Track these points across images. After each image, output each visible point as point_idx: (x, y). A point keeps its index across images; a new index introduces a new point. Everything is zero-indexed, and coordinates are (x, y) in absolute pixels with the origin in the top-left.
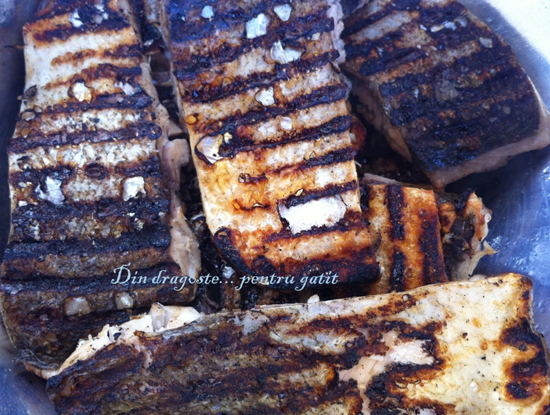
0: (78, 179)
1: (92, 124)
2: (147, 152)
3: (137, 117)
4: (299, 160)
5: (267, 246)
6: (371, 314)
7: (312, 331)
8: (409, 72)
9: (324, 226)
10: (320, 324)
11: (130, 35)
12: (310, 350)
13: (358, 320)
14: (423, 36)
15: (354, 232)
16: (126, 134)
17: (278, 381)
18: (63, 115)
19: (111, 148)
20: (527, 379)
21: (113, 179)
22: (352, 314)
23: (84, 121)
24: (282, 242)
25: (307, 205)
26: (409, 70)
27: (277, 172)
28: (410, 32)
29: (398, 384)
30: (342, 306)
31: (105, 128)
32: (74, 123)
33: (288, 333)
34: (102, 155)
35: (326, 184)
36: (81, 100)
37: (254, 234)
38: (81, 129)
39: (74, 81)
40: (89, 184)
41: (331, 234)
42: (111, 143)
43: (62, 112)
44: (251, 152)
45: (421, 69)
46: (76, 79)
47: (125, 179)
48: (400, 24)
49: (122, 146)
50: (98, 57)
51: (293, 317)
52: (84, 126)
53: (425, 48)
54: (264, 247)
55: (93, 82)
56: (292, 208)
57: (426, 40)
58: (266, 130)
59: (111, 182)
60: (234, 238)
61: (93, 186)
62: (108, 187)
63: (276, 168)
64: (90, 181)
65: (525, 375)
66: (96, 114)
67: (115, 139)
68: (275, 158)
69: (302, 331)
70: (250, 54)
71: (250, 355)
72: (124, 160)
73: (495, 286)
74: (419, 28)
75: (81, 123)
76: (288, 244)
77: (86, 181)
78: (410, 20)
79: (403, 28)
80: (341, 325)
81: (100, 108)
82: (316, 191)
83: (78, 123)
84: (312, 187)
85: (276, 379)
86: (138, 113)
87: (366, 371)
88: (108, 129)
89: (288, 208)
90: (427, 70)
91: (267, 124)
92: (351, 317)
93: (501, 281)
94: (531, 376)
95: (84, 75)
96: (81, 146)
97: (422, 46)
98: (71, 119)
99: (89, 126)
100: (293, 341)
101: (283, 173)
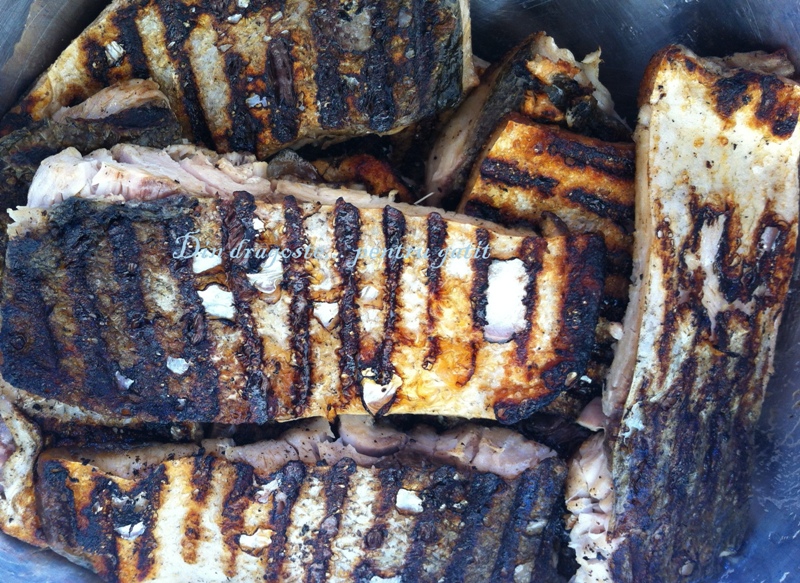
0: (377, 558)
1: (309, 534)
2: (371, 479)
3: (316, 481)
4: (425, 290)
5: (529, 363)
6: (668, 284)
7: (668, 359)
8: (313, 75)
9: (526, 288)
10: (664, 347)
11: (179, 467)
12: (682, 363)
13: (671, 301)
14: (250, 23)
15: (546, 256)
16: (337, 498)
17: (696, 400)
18: (284, 565)
19: (350, 518)
20: (777, 106)
21: (391, 521)
22: (663, 308)
23: (302, 542)
24: (531, 345)
25: (490, 299)
26: (310, 75)
27: (432, 321)
28: (235, 40)
29: (733, 264)
30: (652, 316)
31: (320, 520)
32: (300, 554)
33: (660, 386)
34: (356, 529)
35: (469, 268)
36: (270, 541)
37: (508, 373)
38: (311, 546)
39: (235, 545)
40: (388, 547)
41: (539, 284)
42: (344, 516)
43: (281, 566)
44: (397, 348)
45: (311, 55)
46: (233, 543)
47: (396, 508)
48: (214, 49)
49: (351, 505)
50: (203, 510)
51: (648, 377)
52: (308, 542)
53: (273, 31)
54: (530, 367)
55: (246, 525)
56: (488, 318)
57: (258, 23)
58: (371, 321)
59: (393, 523)
60: (510, 400)
61: (393, 543)
62: (400, 528)
63: (426, 322)
64: (385, 546)
65: (771, 106)
66: (296, 528)
67: (338, 511)
68: (412, 319)
69: (664, 370)
70: (260, 321)
71: (664, 427)
72: (370, 506)
73: (664, 98)
74: (233, 24)
75: (303, 546)
76: (535, 338)
77: (383, 550)
78: (212, 32)
79: (224, 48)
80: (670, 324)
81: (289, 522)
82: (476, 282)
83: (302, 548)
84: (468, 285)
85: (693, 401)
86: (310, 480)
87: (713, 300)
88: (322, 517)
89: (487, 323)
90: (315, 47)
91: (363, 318)
92: (666, 309)
93: (661, 87)
94: (776, 100)
95: (229, 532)
96: (335, 549)
97: (268, 32)
98: (294, 557)
99: (310, 537)
100: (669, 381)
101: (434, 314)
